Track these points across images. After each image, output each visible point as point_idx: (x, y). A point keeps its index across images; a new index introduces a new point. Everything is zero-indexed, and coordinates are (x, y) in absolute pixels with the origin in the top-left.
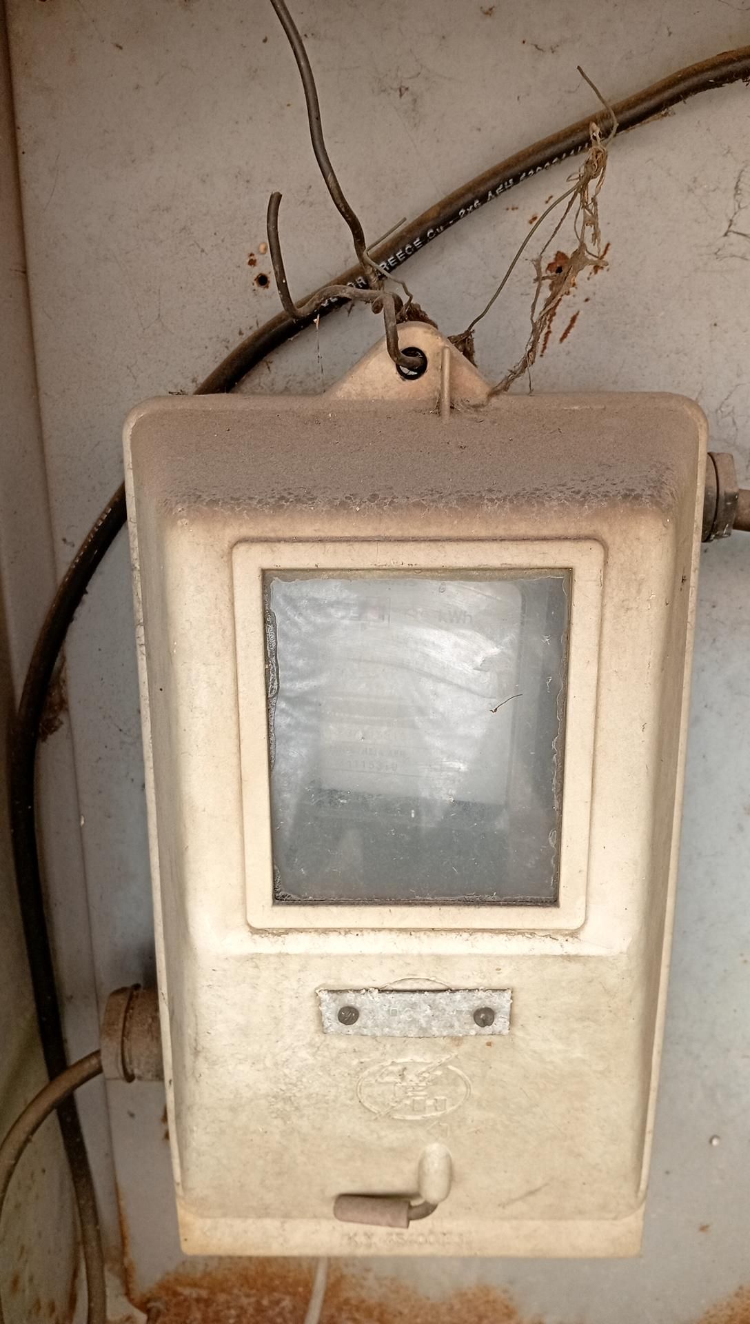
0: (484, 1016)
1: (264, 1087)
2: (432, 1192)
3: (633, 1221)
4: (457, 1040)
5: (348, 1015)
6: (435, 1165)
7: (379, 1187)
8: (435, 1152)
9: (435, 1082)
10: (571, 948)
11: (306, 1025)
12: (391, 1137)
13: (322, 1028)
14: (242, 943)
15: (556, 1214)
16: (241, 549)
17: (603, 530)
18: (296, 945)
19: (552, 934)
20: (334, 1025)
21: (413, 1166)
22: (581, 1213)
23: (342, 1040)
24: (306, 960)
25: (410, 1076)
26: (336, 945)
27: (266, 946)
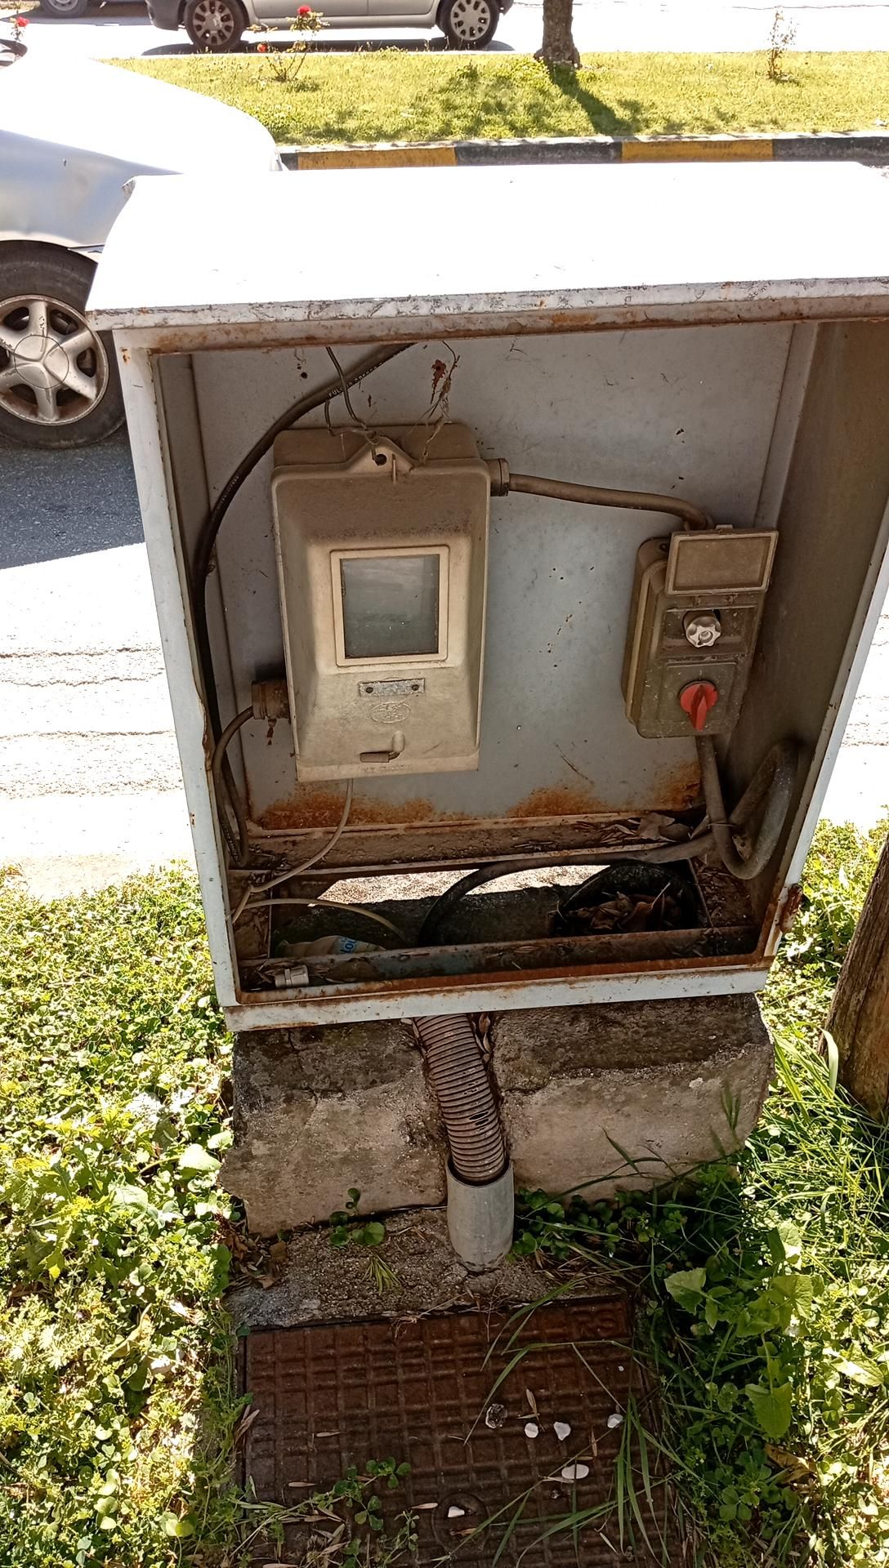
0: (415, 687)
1: (338, 715)
2: (398, 748)
3: (475, 756)
4: (407, 695)
5: (369, 690)
6: (398, 739)
7: (377, 749)
8: (398, 734)
9: (399, 709)
10: (443, 665)
11: (355, 694)
12: (382, 730)
13: (360, 695)
14: (334, 671)
15: (444, 755)
16: (333, 554)
17: (448, 542)
18: (352, 670)
19: (437, 662)
20: (364, 693)
21: (389, 740)
22: (454, 754)
23: (367, 697)
24: (355, 675)
25: (390, 709)
26: (366, 669)
27: (343, 671)
